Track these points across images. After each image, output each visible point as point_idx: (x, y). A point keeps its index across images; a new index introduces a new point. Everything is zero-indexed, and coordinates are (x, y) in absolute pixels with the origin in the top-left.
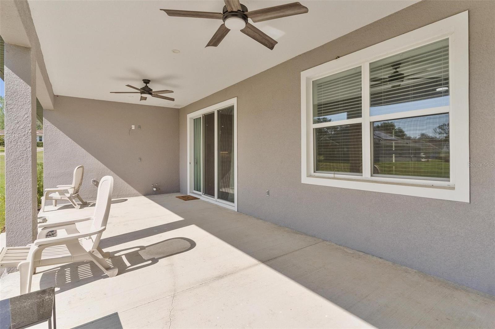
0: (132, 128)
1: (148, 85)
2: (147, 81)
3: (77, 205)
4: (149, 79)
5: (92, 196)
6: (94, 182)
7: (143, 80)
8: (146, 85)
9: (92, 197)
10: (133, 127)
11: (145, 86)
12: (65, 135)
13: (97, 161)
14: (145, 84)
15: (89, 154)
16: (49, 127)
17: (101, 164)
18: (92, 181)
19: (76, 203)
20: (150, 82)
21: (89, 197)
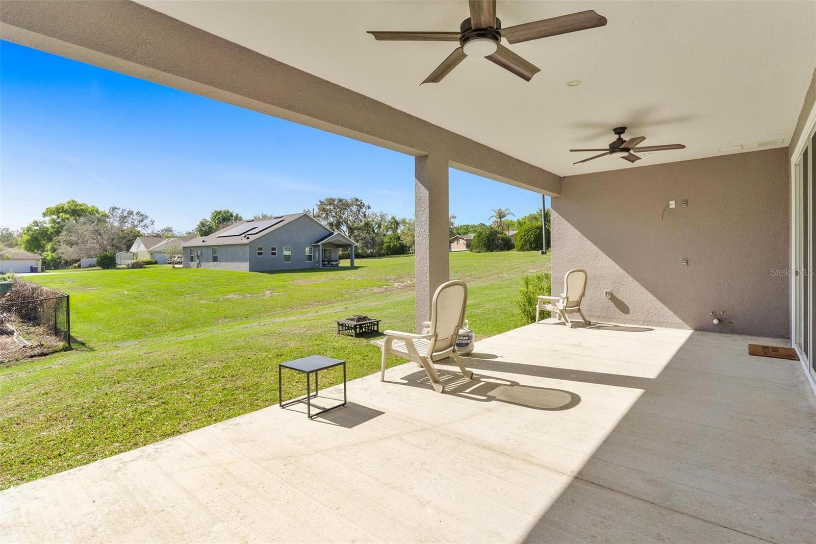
0: (671, 207)
1: (622, 136)
2: (619, 131)
3: (570, 323)
4: (621, 126)
5: (605, 314)
6: (608, 295)
7: (614, 130)
8: (620, 136)
9: (605, 317)
10: (672, 204)
11: (617, 139)
12: (573, 228)
13: (612, 263)
14: (618, 135)
15: (602, 253)
16: (556, 219)
17: (619, 267)
18: (605, 294)
19: (569, 320)
20: (626, 131)
21: (601, 316)
